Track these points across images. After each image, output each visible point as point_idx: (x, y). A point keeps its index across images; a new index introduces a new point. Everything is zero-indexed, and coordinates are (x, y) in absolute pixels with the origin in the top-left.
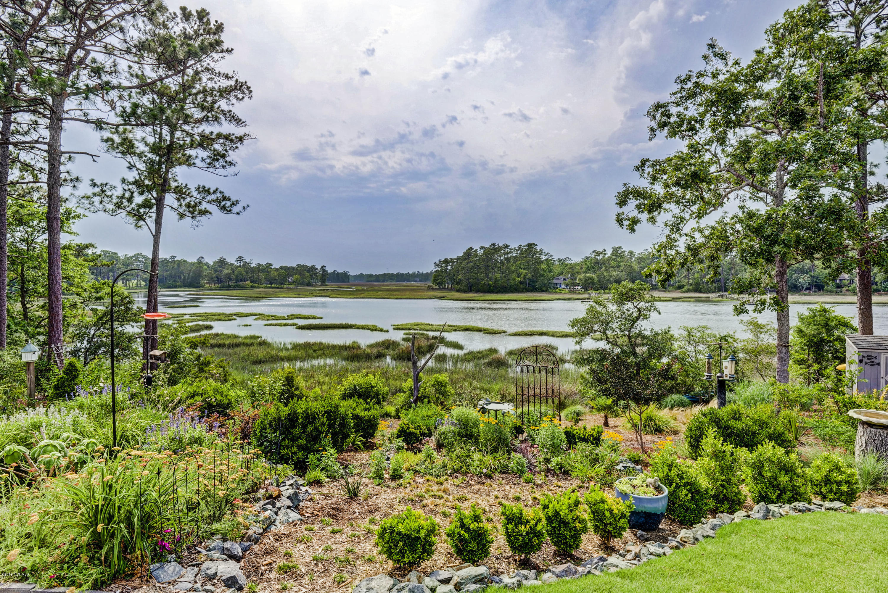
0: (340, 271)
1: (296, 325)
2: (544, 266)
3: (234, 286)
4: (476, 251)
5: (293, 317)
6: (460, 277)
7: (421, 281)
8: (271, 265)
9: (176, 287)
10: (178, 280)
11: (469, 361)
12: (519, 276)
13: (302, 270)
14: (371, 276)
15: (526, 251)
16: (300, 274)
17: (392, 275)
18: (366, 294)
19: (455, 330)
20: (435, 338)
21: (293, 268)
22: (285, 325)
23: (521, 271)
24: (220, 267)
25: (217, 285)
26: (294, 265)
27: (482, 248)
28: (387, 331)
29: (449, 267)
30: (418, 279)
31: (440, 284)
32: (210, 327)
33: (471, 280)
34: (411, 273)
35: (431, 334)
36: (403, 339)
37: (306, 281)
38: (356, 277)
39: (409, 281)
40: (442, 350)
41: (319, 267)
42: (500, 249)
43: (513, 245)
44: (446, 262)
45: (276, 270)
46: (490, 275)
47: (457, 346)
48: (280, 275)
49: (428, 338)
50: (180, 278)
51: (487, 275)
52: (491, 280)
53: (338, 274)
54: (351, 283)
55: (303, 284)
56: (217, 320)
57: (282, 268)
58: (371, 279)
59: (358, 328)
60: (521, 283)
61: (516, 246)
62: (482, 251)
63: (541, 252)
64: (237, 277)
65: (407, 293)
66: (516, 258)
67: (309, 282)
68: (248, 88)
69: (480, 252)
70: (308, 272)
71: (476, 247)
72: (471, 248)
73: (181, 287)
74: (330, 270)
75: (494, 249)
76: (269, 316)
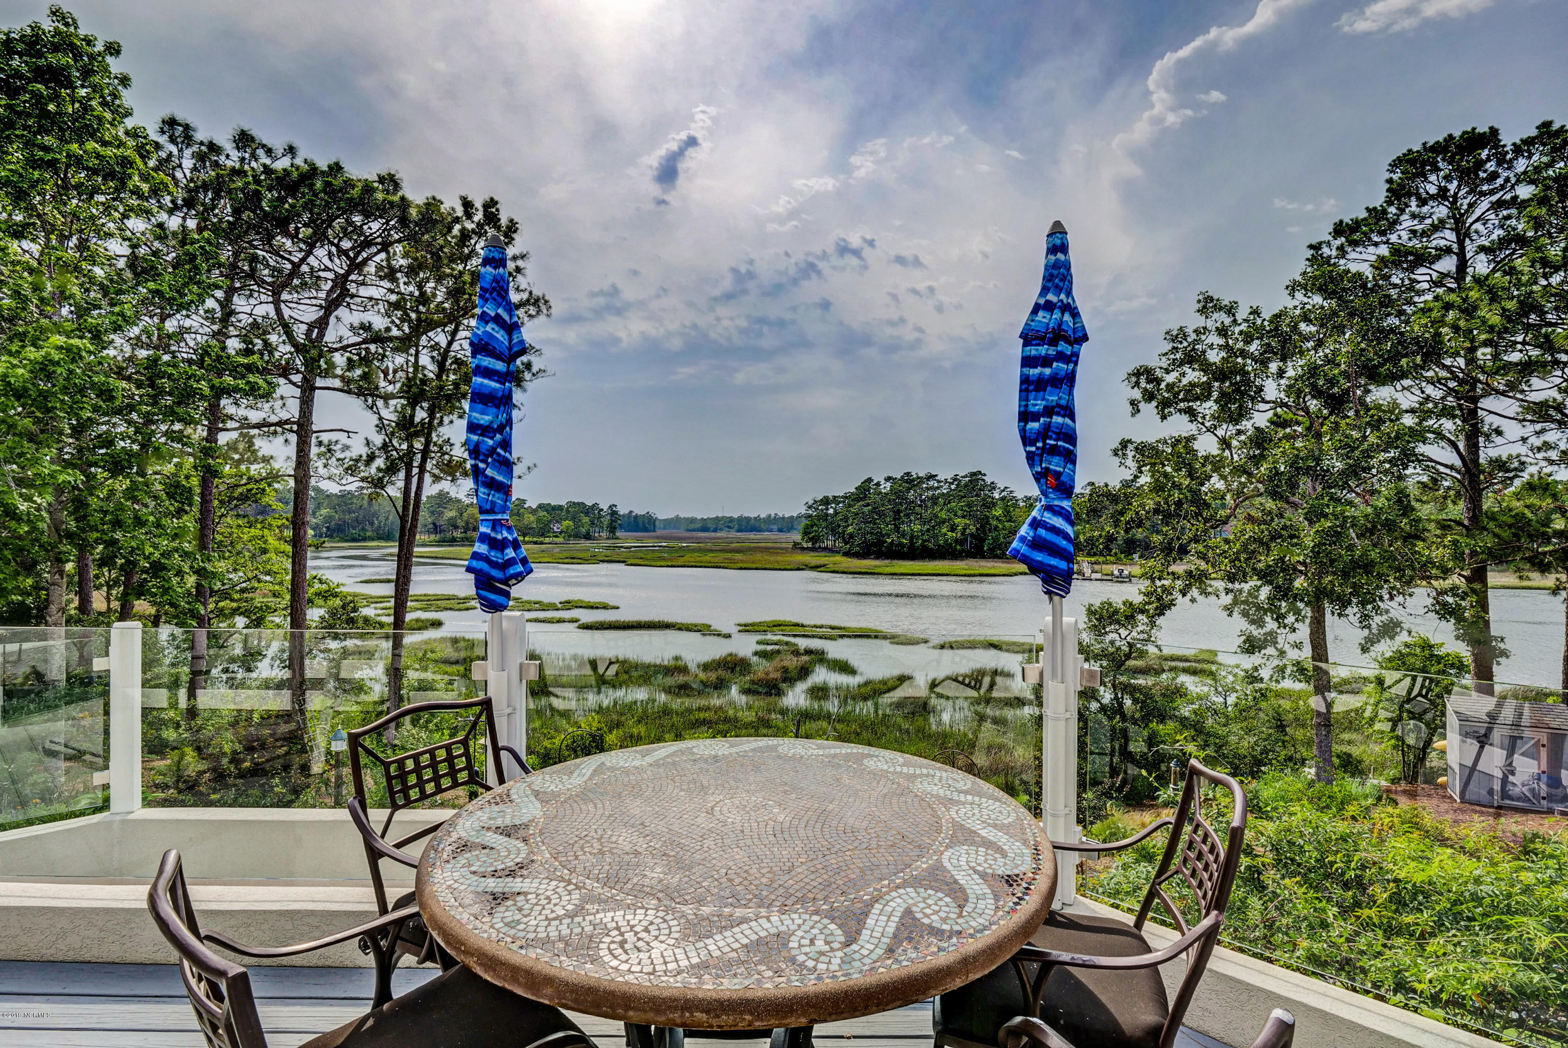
0: (640, 511)
1: (577, 621)
2: (998, 512)
3: (462, 539)
4: (878, 484)
5: (568, 605)
6: (850, 529)
7: (780, 530)
8: (524, 501)
9: (365, 539)
10: (368, 527)
11: (865, 699)
12: (953, 529)
13: (578, 510)
14: (693, 520)
15: (966, 486)
16: (573, 519)
17: (731, 519)
18: (688, 558)
19: (842, 636)
20: (809, 652)
21: (560, 508)
22: (560, 621)
23: (957, 521)
24: (439, 505)
25: (433, 537)
26: (563, 503)
27: (888, 479)
28: (728, 636)
29: (831, 511)
30: (775, 527)
31: (814, 540)
32: (437, 624)
33: (868, 537)
34: (763, 516)
35: (803, 643)
36: (756, 653)
37: (583, 530)
38: (669, 523)
39: (759, 530)
40: (821, 675)
41: (605, 506)
42: (921, 480)
43: (945, 474)
44: (826, 501)
45: (533, 511)
46: (904, 527)
47: (844, 668)
48: (539, 520)
49: (796, 653)
50: (372, 524)
51: (897, 528)
52: (903, 536)
53: (636, 517)
54: (659, 532)
55: (577, 536)
56: (446, 609)
57: (541, 506)
58: (692, 526)
59: (680, 629)
60: (957, 541)
61: (949, 477)
62: (888, 484)
63: (993, 487)
64: (467, 523)
65: (758, 556)
66: (948, 498)
67: (588, 533)
68: (546, 302)
69: (886, 487)
70: (587, 514)
71: (878, 477)
72: (870, 480)
73: (373, 540)
74: (622, 510)
75: (909, 481)
76: (529, 602)
